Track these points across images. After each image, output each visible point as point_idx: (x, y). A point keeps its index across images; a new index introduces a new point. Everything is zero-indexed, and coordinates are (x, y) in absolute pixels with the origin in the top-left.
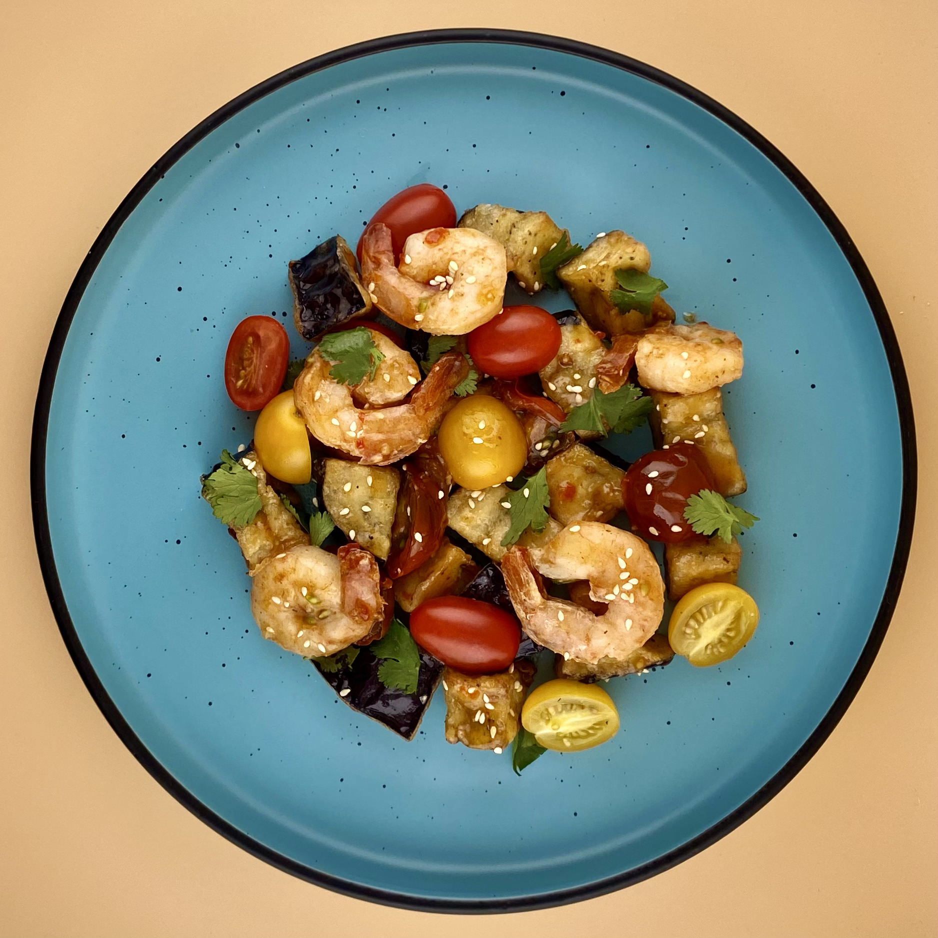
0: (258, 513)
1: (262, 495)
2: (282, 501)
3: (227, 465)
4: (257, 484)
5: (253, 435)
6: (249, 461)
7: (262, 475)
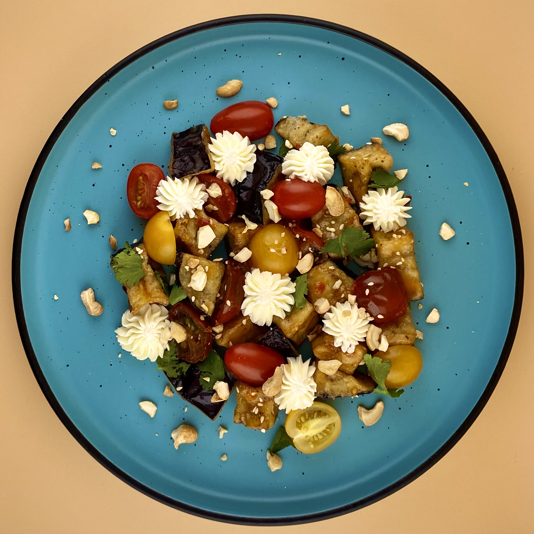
0: (140, 280)
1: (144, 269)
2: (155, 275)
3: (126, 250)
4: (143, 263)
5: (143, 235)
6: (139, 249)
7: (146, 258)
